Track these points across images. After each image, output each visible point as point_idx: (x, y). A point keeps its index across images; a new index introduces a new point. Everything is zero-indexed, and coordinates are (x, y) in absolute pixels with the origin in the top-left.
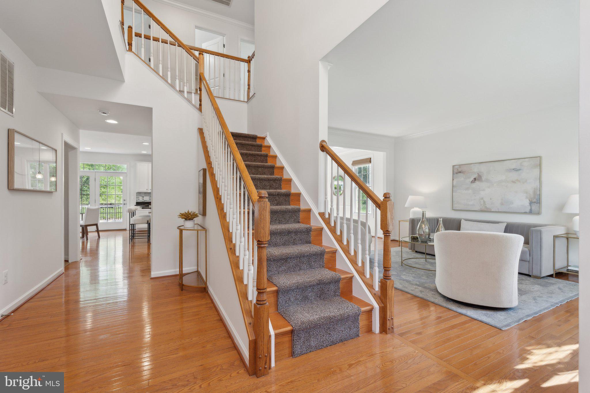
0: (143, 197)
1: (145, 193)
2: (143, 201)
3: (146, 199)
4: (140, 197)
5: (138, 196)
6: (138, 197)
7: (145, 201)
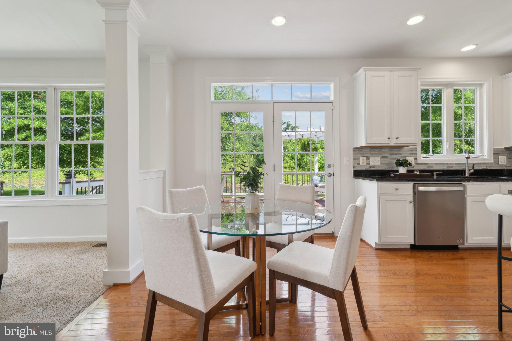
1: (371, 148)
2: (367, 168)
3: (374, 164)
5: (356, 157)
6: (356, 159)
7: (371, 167)
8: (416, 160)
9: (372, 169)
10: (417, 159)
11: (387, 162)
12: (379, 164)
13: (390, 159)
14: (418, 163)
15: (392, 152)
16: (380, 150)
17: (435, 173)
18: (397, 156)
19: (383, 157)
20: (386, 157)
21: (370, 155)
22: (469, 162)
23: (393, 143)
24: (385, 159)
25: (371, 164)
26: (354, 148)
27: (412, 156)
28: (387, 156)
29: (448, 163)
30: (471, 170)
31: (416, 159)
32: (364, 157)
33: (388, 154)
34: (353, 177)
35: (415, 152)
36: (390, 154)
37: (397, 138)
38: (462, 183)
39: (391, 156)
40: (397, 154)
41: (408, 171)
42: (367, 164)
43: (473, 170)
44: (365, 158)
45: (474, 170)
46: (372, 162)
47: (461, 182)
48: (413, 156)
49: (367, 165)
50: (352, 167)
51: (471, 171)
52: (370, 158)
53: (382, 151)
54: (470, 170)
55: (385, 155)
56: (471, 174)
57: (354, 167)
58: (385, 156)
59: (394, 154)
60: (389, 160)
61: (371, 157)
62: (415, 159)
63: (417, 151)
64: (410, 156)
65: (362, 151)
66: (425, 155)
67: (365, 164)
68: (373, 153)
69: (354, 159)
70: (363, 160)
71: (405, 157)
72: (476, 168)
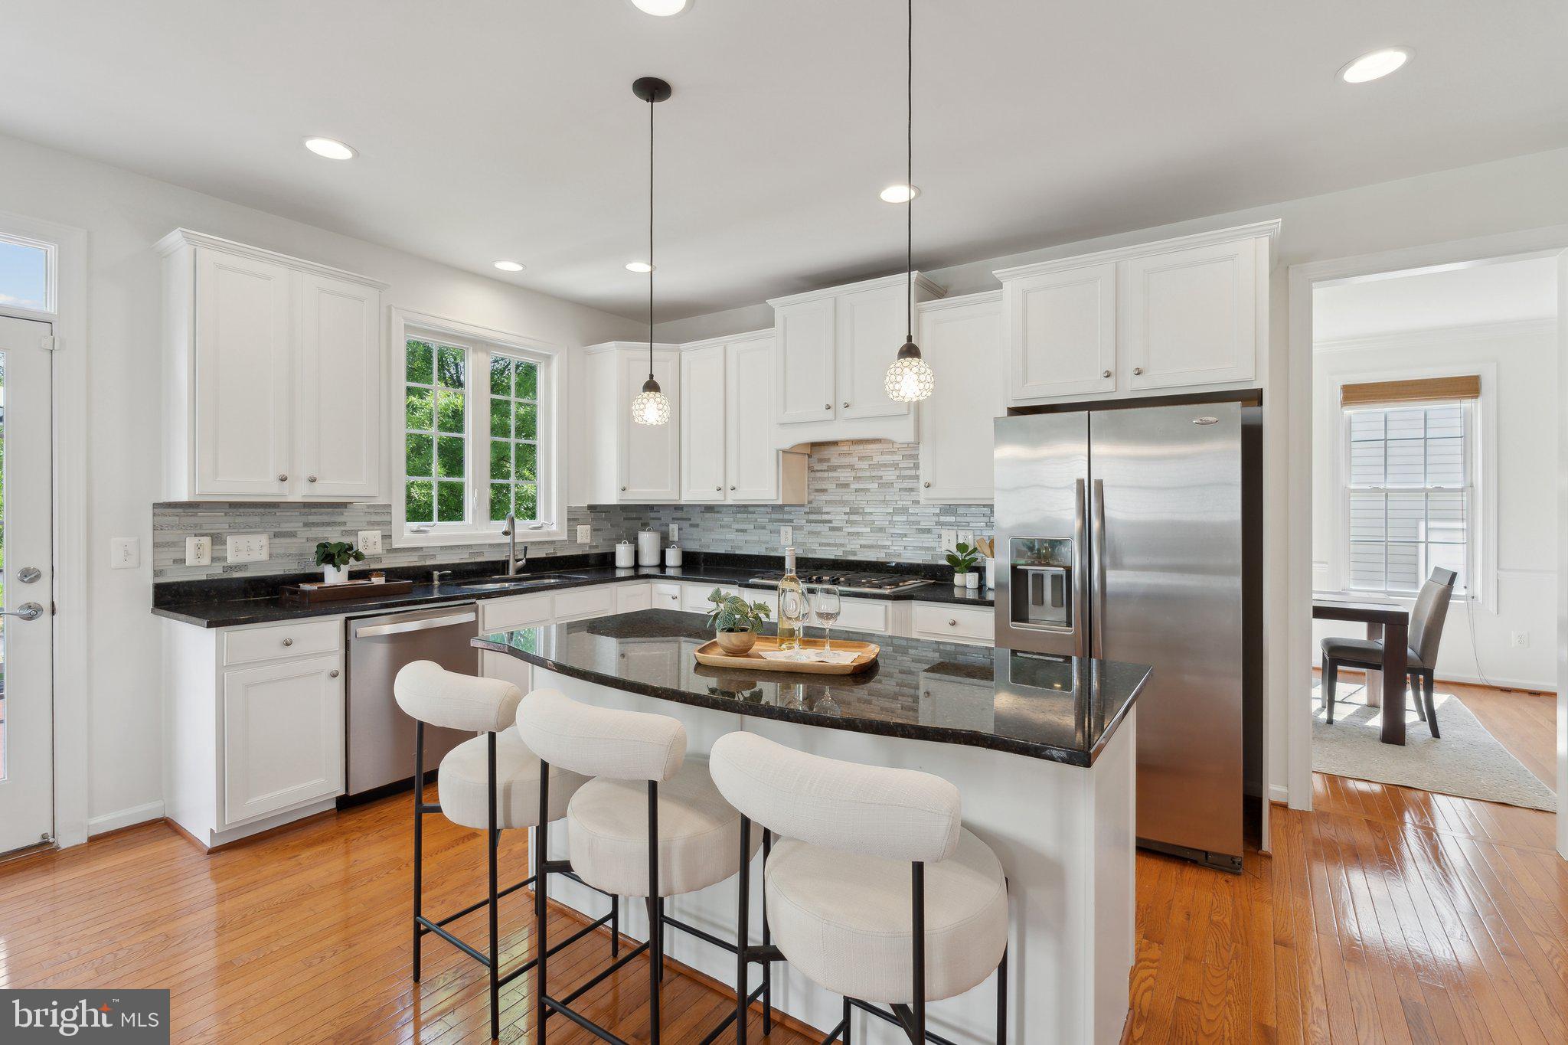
0: (217, 539)
1: (233, 505)
2: (217, 572)
3: (243, 558)
4: (191, 543)
5: (169, 536)
6: (167, 545)
7: (231, 568)
8: (388, 541)
9: (236, 575)
10: (390, 536)
11: (293, 551)
12: (264, 556)
13: (304, 540)
14: (395, 549)
15: (312, 519)
16: (267, 510)
17: (436, 574)
18: (330, 529)
19: (277, 535)
20: (292, 535)
21: (228, 527)
22: (516, 541)
23: (298, 493)
24: (288, 540)
25: (231, 559)
26: (156, 506)
27: (376, 528)
28: (295, 532)
29: (472, 545)
30: (521, 560)
31: (387, 537)
32: (202, 535)
33: (297, 525)
34: (153, 611)
35: (385, 518)
36: (306, 525)
37: (313, 480)
38: (475, 603)
39: (308, 529)
40: (328, 524)
41: (352, 575)
42: (213, 559)
43: (524, 561)
44: (206, 541)
45: (527, 560)
46: (238, 550)
47: (474, 600)
48: (378, 528)
49: (214, 564)
50: (150, 573)
51: (520, 563)
52: (229, 540)
53: (278, 514)
54: (517, 560)
55: (286, 527)
56: (519, 571)
57: (157, 573)
58: (284, 530)
59: (317, 525)
60: (302, 543)
61: (231, 534)
62: (384, 537)
63: (391, 513)
64: (371, 528)
65: (195, 515)
66: (415, 525)
67: (206, 561)
68: (239, 520)
69: (156, 545)
70: (198, 547)
71: (355, 533)
72: (531, 555)
